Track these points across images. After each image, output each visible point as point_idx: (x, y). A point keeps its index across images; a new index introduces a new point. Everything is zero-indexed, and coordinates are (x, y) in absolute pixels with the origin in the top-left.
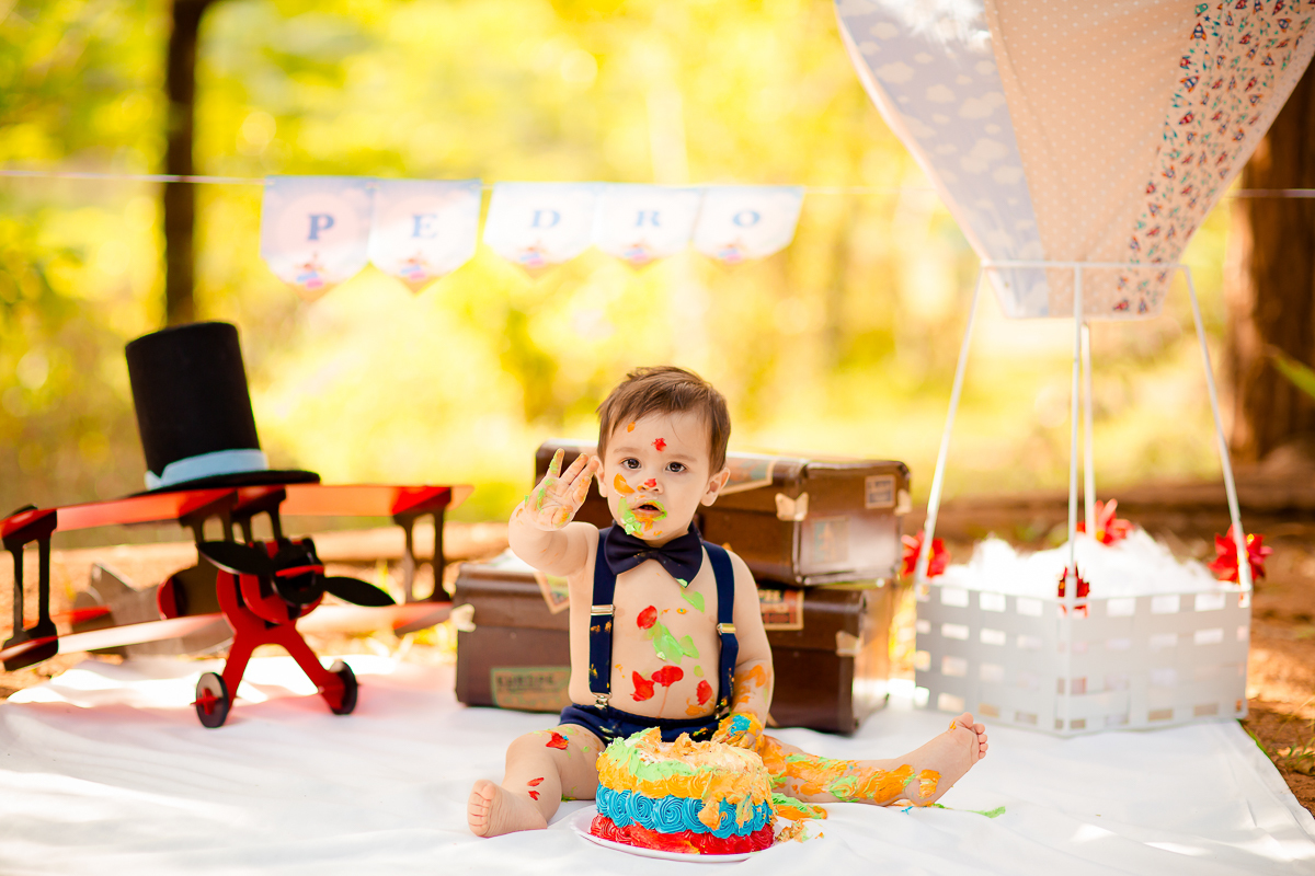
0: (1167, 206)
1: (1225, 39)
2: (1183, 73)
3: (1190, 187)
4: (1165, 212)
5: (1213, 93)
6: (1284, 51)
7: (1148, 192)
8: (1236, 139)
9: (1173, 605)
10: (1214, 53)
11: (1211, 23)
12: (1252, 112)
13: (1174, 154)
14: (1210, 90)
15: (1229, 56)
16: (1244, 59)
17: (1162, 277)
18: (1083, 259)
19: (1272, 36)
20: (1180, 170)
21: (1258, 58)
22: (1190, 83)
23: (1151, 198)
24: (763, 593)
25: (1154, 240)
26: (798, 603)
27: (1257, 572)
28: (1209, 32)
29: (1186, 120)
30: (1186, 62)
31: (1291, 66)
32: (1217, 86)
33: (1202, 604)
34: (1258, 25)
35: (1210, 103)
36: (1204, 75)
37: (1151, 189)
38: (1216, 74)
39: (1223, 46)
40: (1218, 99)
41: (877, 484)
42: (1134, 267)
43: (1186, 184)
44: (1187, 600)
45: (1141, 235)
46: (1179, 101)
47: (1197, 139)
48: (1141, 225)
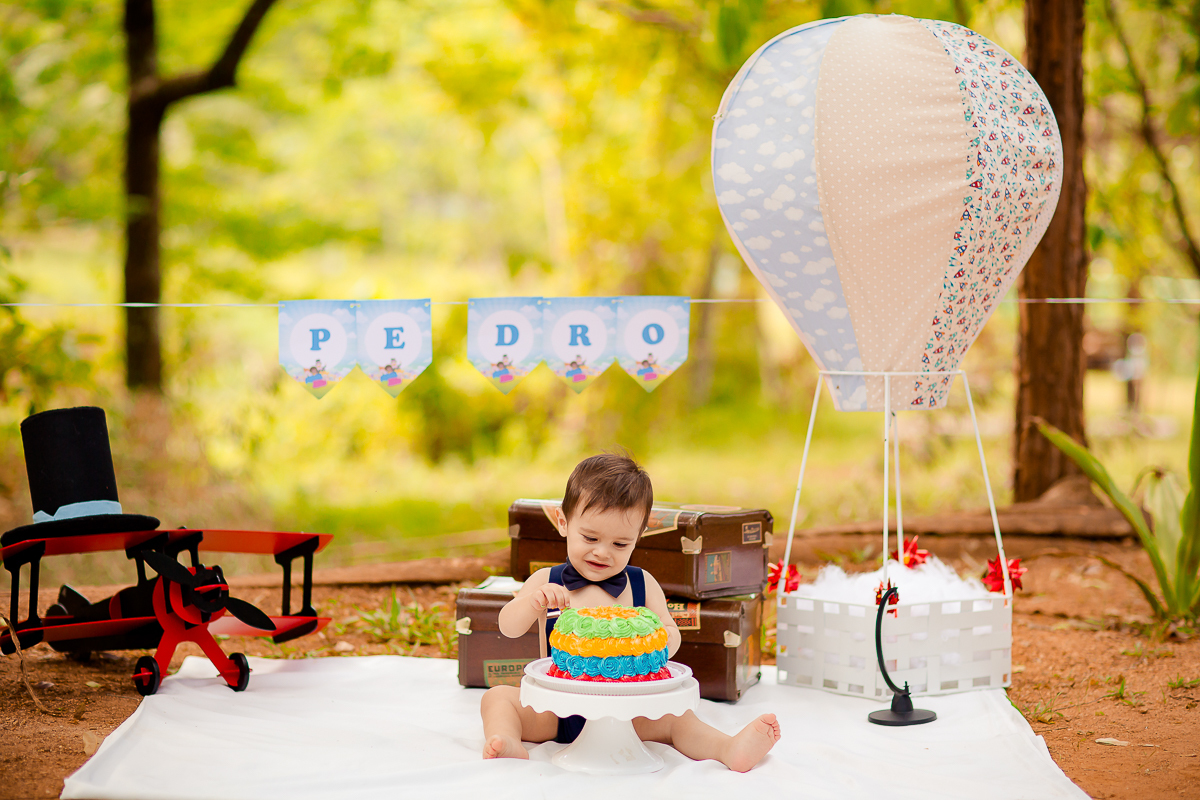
0: (948, 333)
1: (985, 219)
2: (956, 243)
3: (964, 319)
4: (946, 337)
5: (978, 256)
6: (1028, 224)
7: (934, 323)
8: (996, 285)
9: (956, 608)
10: (978, 229)
11: (975, 209)
12: (1007, 266)
13: (951, 297)
14: (975, 254)
15: (988, 230)
16: (999, 231)
17: (946, 380)
18: (889, 370)
19: (1019, 215)
20: (956, 308)
21: (1010, 230)
22: (961, 250)
23: (936, 328)
24: (671, 605)
25: (940, 355)
26: (697, 611)
27: (1016, 584)
28: (973, 215)
29: (959, 274)
30: (958, 236)
31: (1033, 233)
32: (980, 250)
33: (977, 607)
34: (1008, 208)
35: (976, 262)
36: (970, 245)
37: (936, 322)
38: (979, 243)
39: (984, 223)
40: (982, 259)
41: (750, 527)
42: (926, 373)
43: (961, 317)
44: (967, 605)
45: (929, 353)
46: (954, 262)
47: (968, 287)
48: (930, 346)
